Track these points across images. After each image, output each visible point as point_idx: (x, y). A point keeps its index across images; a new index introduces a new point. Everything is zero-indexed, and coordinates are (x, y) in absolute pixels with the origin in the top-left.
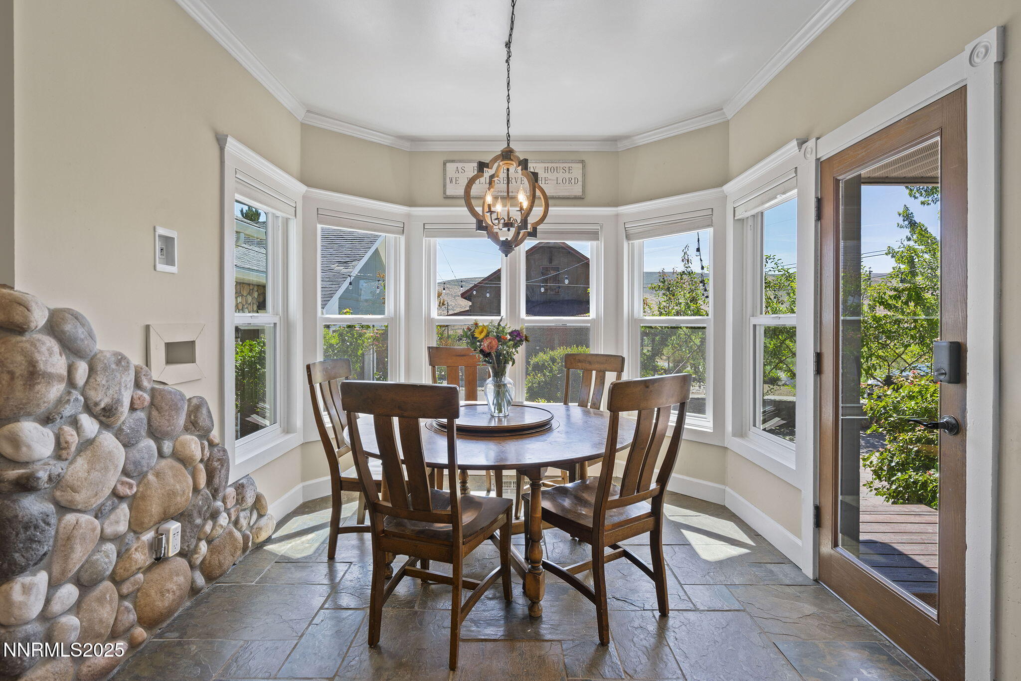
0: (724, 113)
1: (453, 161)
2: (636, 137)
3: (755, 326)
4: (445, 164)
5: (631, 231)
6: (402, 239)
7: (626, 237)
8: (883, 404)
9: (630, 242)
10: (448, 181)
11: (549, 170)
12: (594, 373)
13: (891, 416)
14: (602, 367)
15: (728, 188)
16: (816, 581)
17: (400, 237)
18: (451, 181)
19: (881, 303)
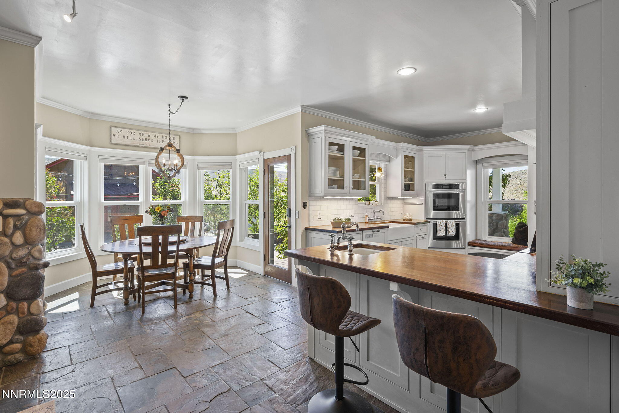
0: (235, 130)
1: (115, 127)
2: (202, 130)
3: (246, 204)
4: (110, 128)
5: (200, 166)
6: (86, 163)
7: (198, 168)
8: (282, 228)
9: (199, 171)
10: (112, 136)
11: (164, 137)
12: (190, 223)
13: (283, 232)
14: (194, 221)
15: (237, 157)
16: (264, 275)
17: (83, 162)
18: (114, 136)
19: (283, 191)
